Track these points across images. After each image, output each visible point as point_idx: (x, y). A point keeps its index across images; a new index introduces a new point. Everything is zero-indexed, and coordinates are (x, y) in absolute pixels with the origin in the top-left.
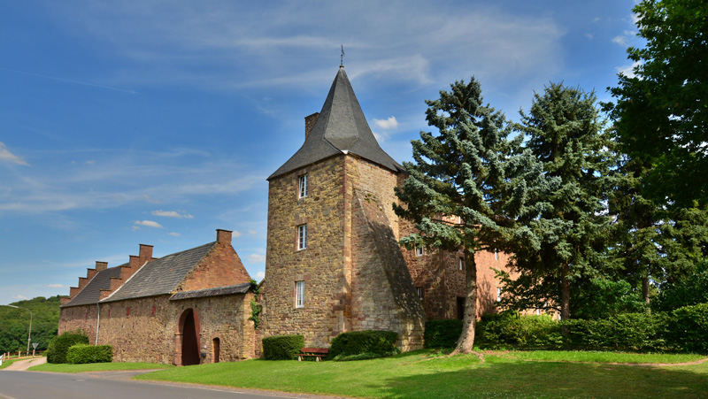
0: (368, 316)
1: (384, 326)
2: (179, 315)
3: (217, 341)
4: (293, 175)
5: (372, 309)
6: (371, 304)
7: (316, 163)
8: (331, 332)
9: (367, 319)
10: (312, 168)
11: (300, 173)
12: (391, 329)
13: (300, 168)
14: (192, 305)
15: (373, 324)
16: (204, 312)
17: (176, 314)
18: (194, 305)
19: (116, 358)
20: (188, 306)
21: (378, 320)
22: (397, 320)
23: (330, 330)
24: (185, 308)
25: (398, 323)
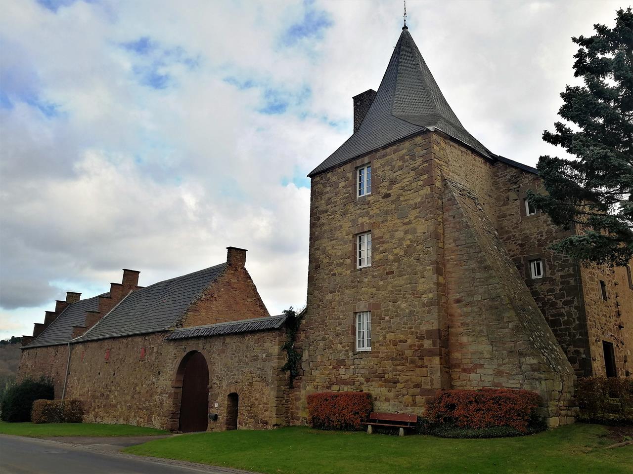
0: (482, 366)
1: (512, 383)
2: (179, 360)
3: (234, 397)
4: (348, 166)
5: (487, 355)
6: (485, 347)
7: (385, 147)
8: (418, 390)
9: (479, 371)
10: (378, 154)
11: (359, 162)
12: (527, 388)
13: (358, 157)
14: (198, 346)
15: (490, 378)
16: (216, 356)
17: (175, 358)
18: (201, 346)
19: (89, 417)
20: (191, 346)
21: (499, 373)
22: (537, 374)
23: (417, 386)
24: (188, 351)
25: (540, 379)
